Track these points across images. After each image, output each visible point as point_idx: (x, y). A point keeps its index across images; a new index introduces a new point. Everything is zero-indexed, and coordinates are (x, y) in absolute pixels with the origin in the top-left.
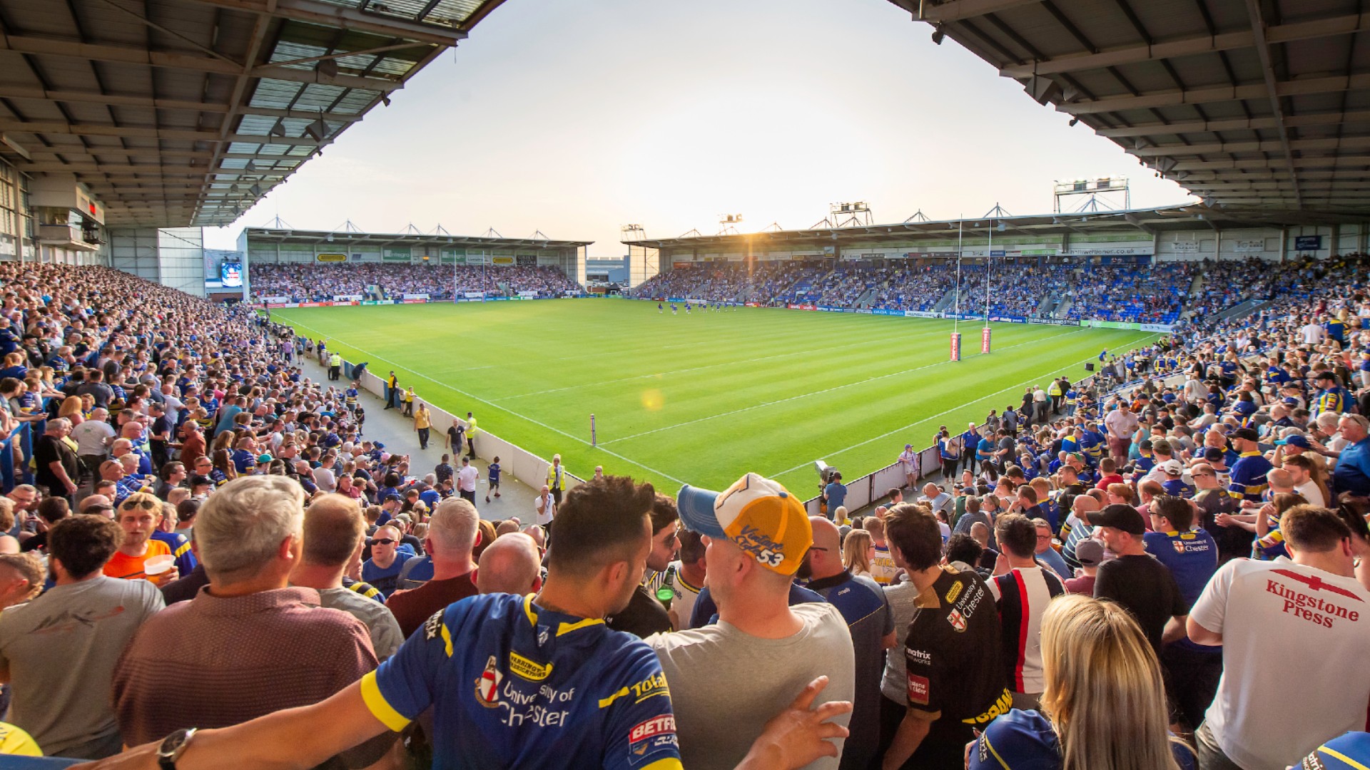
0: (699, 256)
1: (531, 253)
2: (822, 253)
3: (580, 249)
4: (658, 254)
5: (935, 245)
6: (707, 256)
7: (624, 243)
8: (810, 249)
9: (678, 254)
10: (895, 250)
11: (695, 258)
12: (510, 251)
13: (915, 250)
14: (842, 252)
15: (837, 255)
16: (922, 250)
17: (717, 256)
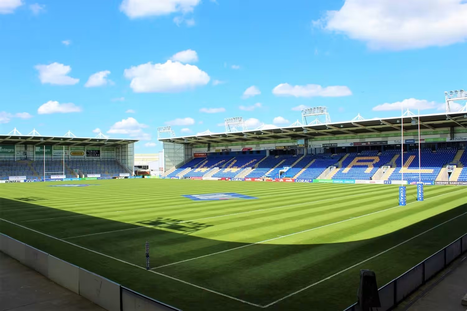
0: (211, 148)
1: (96, 148)
2: (296, 144)
3: (129, 145)
4: (183, 148)
5: (370, 137)
6: (217, 148)
7: (160, 140)
8: (288, 142)
9: (196, 147)
10: (344, 141)
11: (209, 150)
12: (81, 148)
13: (357, 141)
14: (310, 143)
15: (306, 145)
16: (362, 141)
17: (224, 148)
